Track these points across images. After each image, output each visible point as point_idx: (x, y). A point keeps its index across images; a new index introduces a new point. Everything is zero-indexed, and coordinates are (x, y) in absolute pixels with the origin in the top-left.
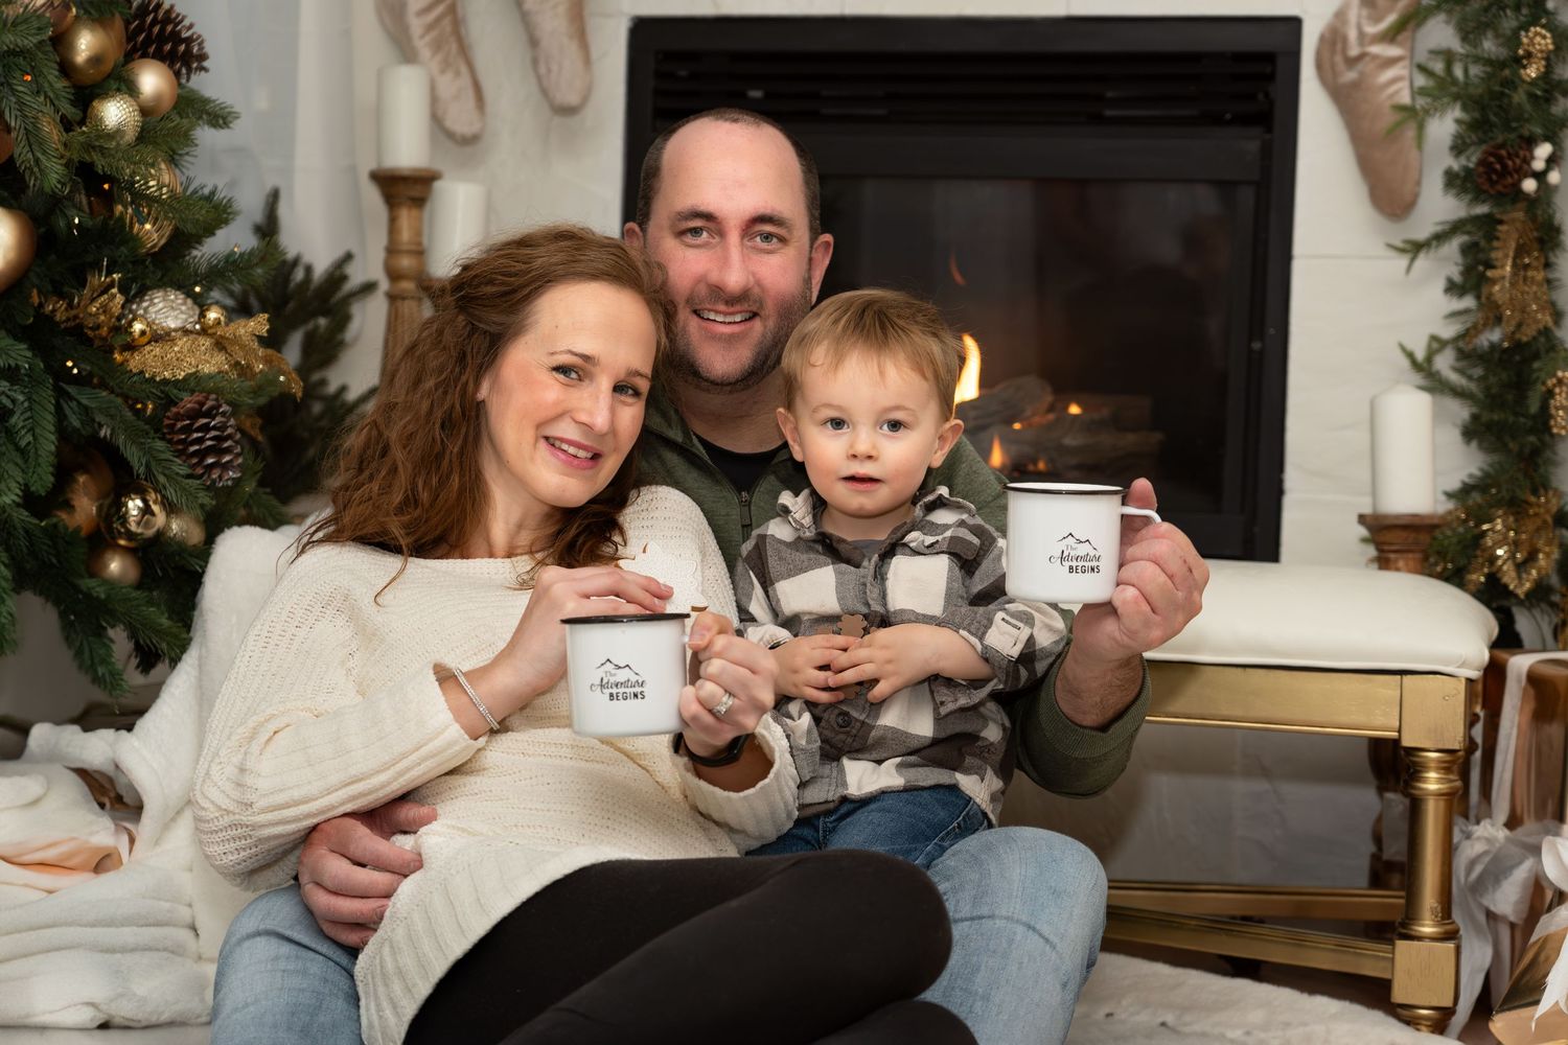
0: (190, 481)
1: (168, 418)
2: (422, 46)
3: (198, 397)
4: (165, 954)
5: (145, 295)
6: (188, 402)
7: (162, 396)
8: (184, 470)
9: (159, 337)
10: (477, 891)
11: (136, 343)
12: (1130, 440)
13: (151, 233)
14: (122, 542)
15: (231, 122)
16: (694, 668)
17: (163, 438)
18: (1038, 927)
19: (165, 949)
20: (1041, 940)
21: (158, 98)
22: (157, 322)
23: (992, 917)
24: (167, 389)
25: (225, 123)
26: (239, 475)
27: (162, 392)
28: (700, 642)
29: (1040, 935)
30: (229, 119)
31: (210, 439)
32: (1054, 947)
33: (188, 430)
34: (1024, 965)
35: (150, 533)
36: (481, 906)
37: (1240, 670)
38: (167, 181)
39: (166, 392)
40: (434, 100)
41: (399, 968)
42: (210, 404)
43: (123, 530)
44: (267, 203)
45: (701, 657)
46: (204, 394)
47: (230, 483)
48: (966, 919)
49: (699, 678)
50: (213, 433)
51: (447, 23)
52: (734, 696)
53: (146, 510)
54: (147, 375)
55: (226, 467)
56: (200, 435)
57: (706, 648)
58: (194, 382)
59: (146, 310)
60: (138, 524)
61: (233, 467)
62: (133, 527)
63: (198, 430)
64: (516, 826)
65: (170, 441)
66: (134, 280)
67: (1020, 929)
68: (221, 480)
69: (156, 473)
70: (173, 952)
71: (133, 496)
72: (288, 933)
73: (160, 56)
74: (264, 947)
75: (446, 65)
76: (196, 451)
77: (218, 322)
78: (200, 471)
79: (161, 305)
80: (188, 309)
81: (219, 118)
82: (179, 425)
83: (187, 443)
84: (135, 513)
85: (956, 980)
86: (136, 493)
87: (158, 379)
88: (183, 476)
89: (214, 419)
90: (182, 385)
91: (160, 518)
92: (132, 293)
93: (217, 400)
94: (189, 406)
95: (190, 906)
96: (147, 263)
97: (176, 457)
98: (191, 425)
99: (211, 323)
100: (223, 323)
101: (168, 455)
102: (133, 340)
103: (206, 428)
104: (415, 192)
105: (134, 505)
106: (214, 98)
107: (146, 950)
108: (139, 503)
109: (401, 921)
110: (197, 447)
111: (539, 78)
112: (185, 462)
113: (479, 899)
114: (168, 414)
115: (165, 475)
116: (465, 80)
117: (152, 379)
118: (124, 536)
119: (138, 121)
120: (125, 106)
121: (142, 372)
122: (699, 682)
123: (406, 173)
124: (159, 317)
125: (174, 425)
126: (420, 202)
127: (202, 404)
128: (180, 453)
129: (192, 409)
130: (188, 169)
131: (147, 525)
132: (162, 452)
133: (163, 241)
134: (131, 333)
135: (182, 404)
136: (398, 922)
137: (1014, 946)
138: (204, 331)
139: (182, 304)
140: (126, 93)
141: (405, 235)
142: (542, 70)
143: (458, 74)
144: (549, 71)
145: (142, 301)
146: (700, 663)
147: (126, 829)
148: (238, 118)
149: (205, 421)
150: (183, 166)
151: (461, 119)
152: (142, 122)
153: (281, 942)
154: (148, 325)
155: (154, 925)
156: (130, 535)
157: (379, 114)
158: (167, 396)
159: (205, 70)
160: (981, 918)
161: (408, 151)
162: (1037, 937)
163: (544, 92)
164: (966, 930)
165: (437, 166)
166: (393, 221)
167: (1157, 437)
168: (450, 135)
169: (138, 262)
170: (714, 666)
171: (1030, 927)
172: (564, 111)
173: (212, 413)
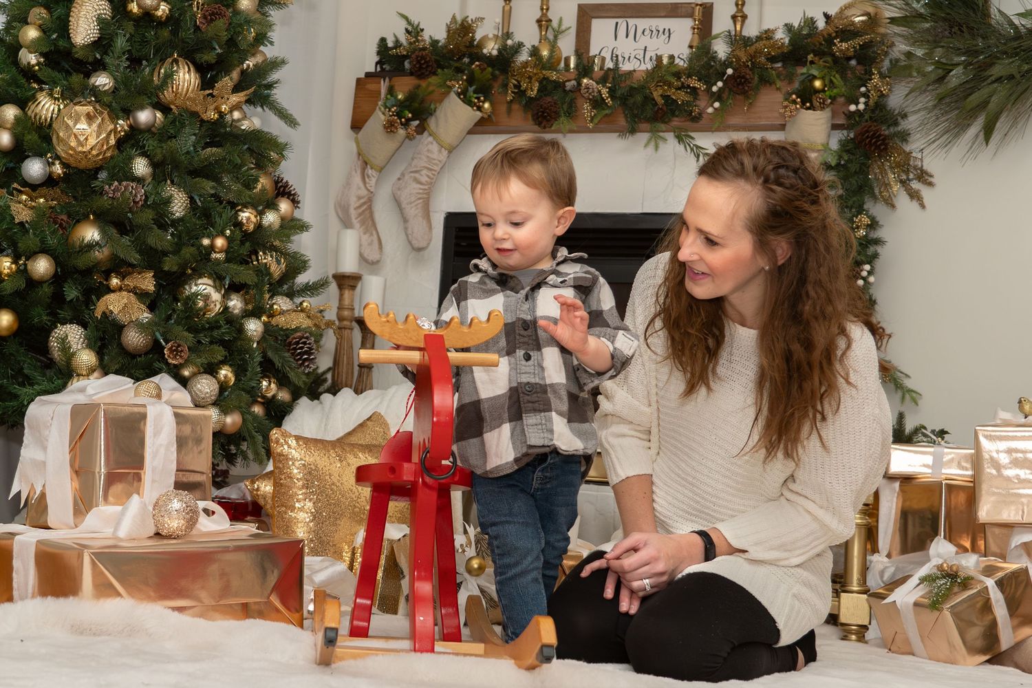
2: (355, 222)
3: (301, 333)
5: (276, 296)
6: (298, 334)
7: (285, 335)
9: (282, 313)
11: (275, 314)
14: (260, 400)
24: (288, 331)
33: (297, 343)
39: (287, 333)
40: (361, 247)
43: (260, 394)
51: (367, 212)
53: (269, 386)
54: (279, 327)
56: (300, 351)
58: (299, 329)
59: (277, 302)
60: (266, 392)
62: (264, 393)
63: (299, 349)
71: (265, 379)
73: (286, 198)
75: (366, 231)
79: (282, 301)
81: (304, 227)
82: (292, 347)
83: (295, 349)
84: (265, 386)
86: (267, 379)
87: (284, 328)
90: (295, 330)
91: (274, 390)
96: (275, 284)
98: (296, 347)
99: (305, 307)
100: (309, 306)
102: (274, 312)
103: (305, 343)
104: (351, 283)
105: (265, 383)
106: (302, 220)
108: (267, 382)
110: (299, 357)
111: (407, 235)
116: (374, 238)
117: (281, 328)
118: (260, 396)
119: (279, 222)
120: (274, 215)
121: (277, 325)
123: (347, 275)
124: (282, 305)
126: (353, 287)
127: (300, 339)
131: (269, 393)
132: (288, 357)
134: (272, 310)
135: (294, 336)
138: (302, 310)
139: (287, 301)
140: (275, 210)
141: (347, 302)
142: (409, 232)
143: (372, 234)
144: (412, 233)
145: (275, 298)
149: (302, 345)
151: (372, 255)
152: (281, 223)
154: (278, 307)
156: (263, 397)
159: (300, 208)
161: (349, 265)
163: (410, 242)
165: (361, 273)
166: (341, 295)
168: (366, 261)
169: (271, 284)
172: (420, 250)
173: (307, 338)
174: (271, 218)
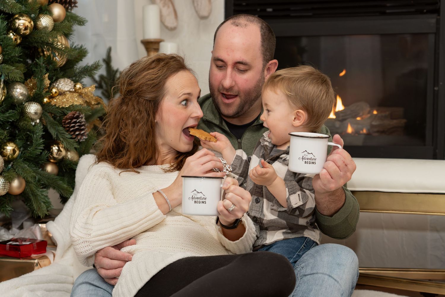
0: (71, 140)
1: (64, 120)
3: (73, 112)
4: (64, 292)
5: (58, 80)
6: (70, 114)
7: (62, 112)
8: (69, 136)
9: (61, 94)
10: (146, 267)
11: (54, 96)
12: (395, 122)
13: (60, 60)
14: (52, 161)
15: (85, 23)
16: (223, 195)
17: (62, 126)
18: (332, 276)
19: (64, 291)
20: (334, 280)
21: (59, 16)
22: (61, 89)
23: (317, 273)
24: (63, 110)
25: (83, 24)
26: (87, 138)
27: (62, 111)
28: (226, 187)
29: (333, 278)
30: (85, 22)
31: (77, 126)
32: (338, 282)
33: (70, 123)
34: (328, 288)
35: (60, 157)
36: (147, 272)
37: (416, 194)
38: (64, 43)
39: (63, 111)
40: (161, 16)
41: (123, 292)
42: (77, 115)
43: (52, 157)
44: (107, 52)
45: (226, 192)
46: (75, 112)
47: (84, 140)
48: (309, 275)
49: (225, 199)
50: (78, 124)
52: (235, 206)
53: (59, 150)
54: (57, 106)
55: (83, 135)
56: (74, 125)
57: (228, 189)
58: (72, 108)
59: (58, 85)
60: (57, 154)
61: (85, 135)
62: (55, 156)
63: (73, 123)
64: (161, 246)
65: (64, 127)
66: (54, 75)
67: (327, 277)
68: (81, 139)
69: (59, 137)
70: (66, 292)
71: (54, 146)
72: (92, 282)
73: (61, 3)
74: (85, 287)
75: (165, 5)
76: (73, 130)
77: (80, 88)
78: (74, 136)
79: (63, 84)
80: (72, 84)
81: (81, 22)
82: (67, 122)
83: (70, 128)
84: (56, 151)
85: (304, 294)
86: (56, 145)
87: (60, 107)
88: (69, 138)
89: (78, 119)
90: (69, 109)
91: (64, 153)
92: (54, 80)
93: (79, 113)
94: (70, 115)
95: (73, 277)
96: (58, 70)
97: (66, 132)
98: (71, 121)
99: (78, 88)
100: (81, 89)
101: (64, 132)
102: (53, 95)
103: (75, 122)
104: (155, 46)
105: (55, 149)
106: (79, 16)
107: (57, 291)
108: (57, 148)
109: (124, 277)
110: (73, 129)
111: (195, 8)
112: (69, 134)
113: (146, 270)
114: (64, 118)
115: (63, 138)
116: (171, 9)
117: (58, 107)
118: (53, 159)
119: (52, 24)
120: (48, 19)
121: (55, 105)
122: (225, 200)
123: (152, 40)
124: (62, 87)
125: (66, 122)
126: (156, 49)
127: (74, 115)
128: (68, 131)
129: (71, 116)
130: (72, 39)
131: (59, 155)
132: (62, 130)
133: (64, 63)
134: (52, 92)
135: (68, 115)
136: (123, 277)
137: (324, 282)
138: (76, 91)
139: (70, 83)
140: (48, 14)
142: (196, 5)
143: (169, 7)
144: (198, 5)
145: (57, 82)
146: (226, 194)
147: (53, 253)
148: (87, 22)
149: (75, 120)
150: (71, 39)
151: (170, 22)
152: (54, 24)
153: (90, 285)
154: (58, 90)
155: (60, 283)
156: (54, 158)
157: (143, 21)
158: (64, 113)
159: (76, 6)
160: (313, 274)
161: (153, 34)
162: (332, 279)
163: (197, 12)
164: (309, 278)
165: (162, 38)
167: (404, 121)
168: (167, 27)
169: (55, 70)
170: (230, 195)
171: (330, 276)
172: (203, 18)
173: (77, 117)
174: (45, 21)
